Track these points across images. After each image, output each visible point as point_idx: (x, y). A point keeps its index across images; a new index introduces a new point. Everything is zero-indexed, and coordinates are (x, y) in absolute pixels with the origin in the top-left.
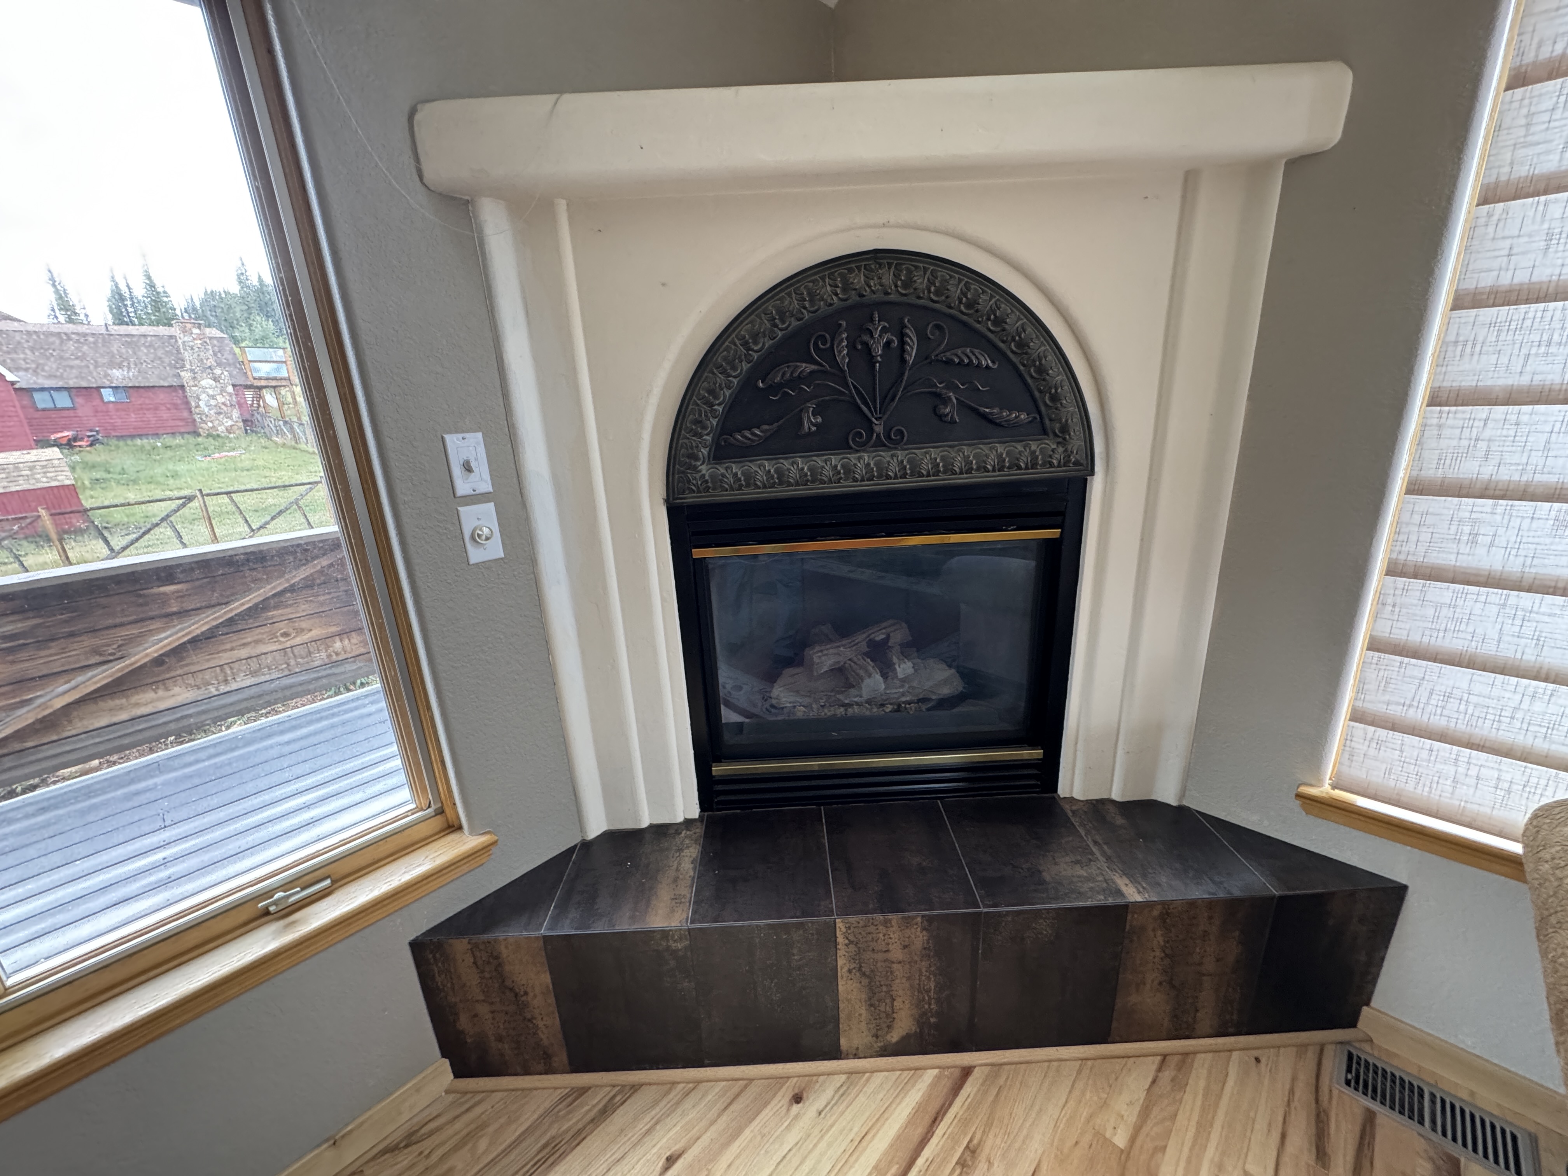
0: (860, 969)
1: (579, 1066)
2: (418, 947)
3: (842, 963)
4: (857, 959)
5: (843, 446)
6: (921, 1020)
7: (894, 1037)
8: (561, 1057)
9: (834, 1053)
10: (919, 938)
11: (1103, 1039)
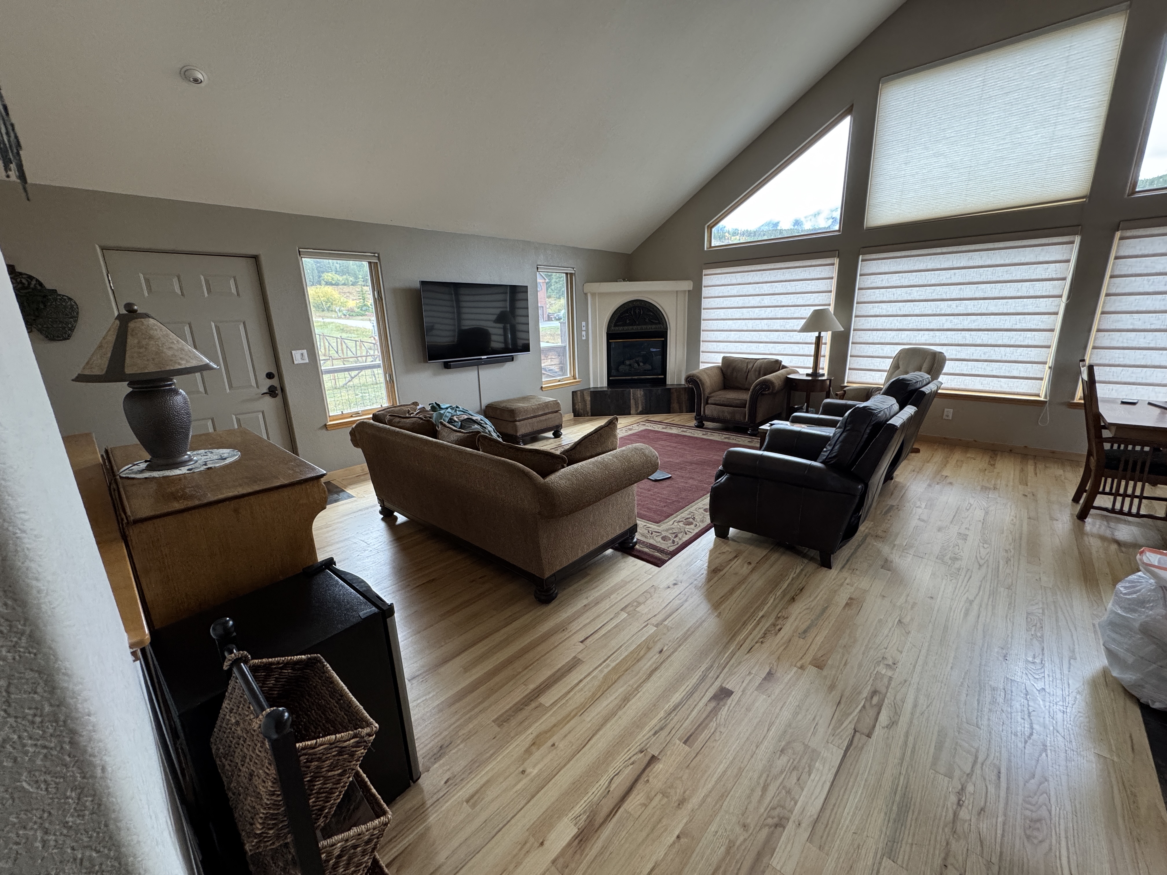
0: (634, 399)
1: (592, 416)
2: (573, 392)
3: (632, 397)
4: (633, 396)
5: (632, 325)
6: (643, 408)
7: (639, 411)
8: (590, 414)
9: (630, 414)
10: (642, 393)
11: (669, 413)
